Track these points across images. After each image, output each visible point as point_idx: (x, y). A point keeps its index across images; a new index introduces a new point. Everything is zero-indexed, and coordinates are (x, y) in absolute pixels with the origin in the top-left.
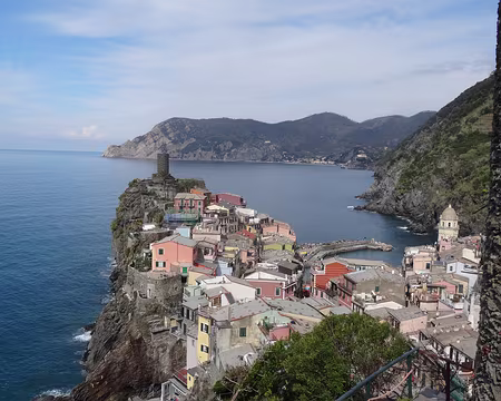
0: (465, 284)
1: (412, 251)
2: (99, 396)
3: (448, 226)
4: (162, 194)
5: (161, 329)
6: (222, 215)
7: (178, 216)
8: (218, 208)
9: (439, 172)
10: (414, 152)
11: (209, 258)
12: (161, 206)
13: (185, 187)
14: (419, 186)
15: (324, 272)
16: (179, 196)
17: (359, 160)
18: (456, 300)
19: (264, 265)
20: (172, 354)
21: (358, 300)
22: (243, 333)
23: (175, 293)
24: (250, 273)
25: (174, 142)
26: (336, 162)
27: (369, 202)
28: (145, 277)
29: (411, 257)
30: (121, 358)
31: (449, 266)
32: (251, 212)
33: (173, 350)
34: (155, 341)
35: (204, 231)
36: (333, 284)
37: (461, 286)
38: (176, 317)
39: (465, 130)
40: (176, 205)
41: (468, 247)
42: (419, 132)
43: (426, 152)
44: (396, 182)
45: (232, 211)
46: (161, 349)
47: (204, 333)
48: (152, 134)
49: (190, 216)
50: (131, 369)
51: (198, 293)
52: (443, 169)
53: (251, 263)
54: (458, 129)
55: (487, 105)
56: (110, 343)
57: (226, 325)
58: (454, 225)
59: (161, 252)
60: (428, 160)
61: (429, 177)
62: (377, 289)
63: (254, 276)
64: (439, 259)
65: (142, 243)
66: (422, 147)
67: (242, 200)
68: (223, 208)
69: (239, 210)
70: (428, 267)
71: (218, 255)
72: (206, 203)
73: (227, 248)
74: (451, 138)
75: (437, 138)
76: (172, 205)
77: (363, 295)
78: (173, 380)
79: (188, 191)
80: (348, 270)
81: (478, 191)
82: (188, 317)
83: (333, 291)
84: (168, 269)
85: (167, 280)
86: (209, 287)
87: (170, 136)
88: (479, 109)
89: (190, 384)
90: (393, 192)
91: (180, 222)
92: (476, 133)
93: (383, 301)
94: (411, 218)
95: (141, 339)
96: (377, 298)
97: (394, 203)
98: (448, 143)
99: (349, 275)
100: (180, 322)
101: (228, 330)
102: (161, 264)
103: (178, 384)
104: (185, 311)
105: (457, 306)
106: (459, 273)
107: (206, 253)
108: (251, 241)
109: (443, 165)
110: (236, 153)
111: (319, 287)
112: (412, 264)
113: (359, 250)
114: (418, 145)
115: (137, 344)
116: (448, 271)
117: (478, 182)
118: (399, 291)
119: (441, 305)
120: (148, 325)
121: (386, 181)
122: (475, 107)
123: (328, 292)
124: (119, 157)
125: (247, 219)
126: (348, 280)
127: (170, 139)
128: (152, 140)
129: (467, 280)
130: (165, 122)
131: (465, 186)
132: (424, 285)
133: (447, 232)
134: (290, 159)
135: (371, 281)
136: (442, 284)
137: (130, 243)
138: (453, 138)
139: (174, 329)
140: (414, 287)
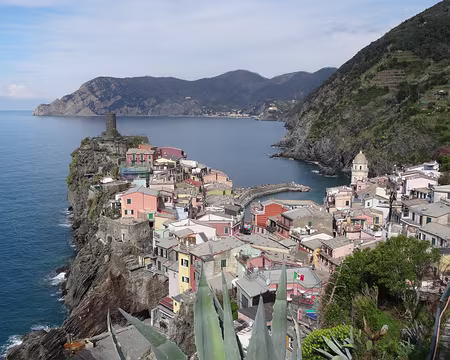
0: (380, 216)
1: (333, 191)
2: (86, 326)
3: (359, 169)
4: (113, 150)
5: (137, 266)
6: (170, 166)
7: (132, 169)
8: (166, 161)
9: (344, 122)
10: (321, 104)
11: (169, 204)
12: (115, 161)
13: (134, 142)
14: (327, 134)
15: (263, 212)
16: (130, 151)
17: (270, 112)
18: (375, 230)
19: (211, 208)
20: (149, 287)
21: (295, 234)
22: (224, 264)
23: (146, 235)
24: (201, 216)
25: (101, 100)
26: (251, 114)
27: (285, 150)
28: (119, 224)
29: (332, 196)
30: (102, 294)
31: (366, 202)
32: (193, 164)
33: (150, 283)
34: (132, 277)
35: (159, 181)
36: (272, 221)
37: (377, 218)
38: (151, 256)
39: (364, 85)
40: (129, 160)
41: (380, 186)
42: (323, 86)
43: (332, 105)
44: (306, 132)
45: (178, 163)
46: (138, 284)
47: (184, 267)
48: (80, 93)
49: (144, 169)
50: (112, 302)
51: (167, 235)
52: (347, 120)
53: (200, 207)
54: (359, 84)
55: (382, 63)
56: (89, 282)
57: (210, 258)
58: (365, 168)
59: (129, 201)
60: (335, 111)
61: (336, 127)
62: (310, 225)
63: (205, 218)
64: (356, 197)
65: (105, 195)
66: (328, 100)
67: (183, 153)
68: (170, 161)
69: (183, 162)
70: (347, 204)
71: (175, 202)
72: (155, 156)
73: (180, 196)
74: (353, 92)
75: (340, 92)
76: (124, 160)
77: (298, 230)
78: (160, 307)
79: (137, 147)
80: (283, 210)
81: (379, 138)
82: (162, 255)
83: (272, 227)
84: (135, 216)
85: (138, 226)
86: (177, 229)
87: (98, 93)
88: (375, 67)
89: (176, 309)
90: (306, 141)
91: (136, 174)
92: (374, 87)
93: (316, 233)
94: (322, 162)
95: (120, 276)
96: (311, 231)
97: (306, 150)
98: (350, 96)
99: (285, 213)
100: (155, 259)
101: (212, 262)
102: (129, 212)
103: (165, 309)
104: (159, 250)
105: (377, 234)
106: (374, 207)
107: (166, 200)
108: (198, 189)
109: (347, 116)
110: (160, 108)
111: (259, 225)
112: (334, 203)
113: (282, 192)
114: (325, 99)
115: (117, 281)
116: (366, 206)
117: (377, 131)
118: (328, 225)
119: (363, 235)
120: (126, 264)
121: (298, 130)
122: (372, 64)
123: (268, 229)
124: (50, 115)
125: (190, 169)
126: (285, 217)
127: (97, 97)
128: (79, 98)
129: (381, 213)
130: (91, 82)
131: (367, 134)
132: (349, 219)
133: (359, 174)
134: (209, 113)
135: (305, 217)
136: (363, 217)
137: (92, 194)
138: (355, 92)
139: (150, 266)
140: (340, 221)
